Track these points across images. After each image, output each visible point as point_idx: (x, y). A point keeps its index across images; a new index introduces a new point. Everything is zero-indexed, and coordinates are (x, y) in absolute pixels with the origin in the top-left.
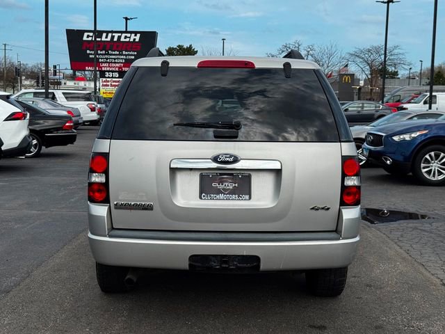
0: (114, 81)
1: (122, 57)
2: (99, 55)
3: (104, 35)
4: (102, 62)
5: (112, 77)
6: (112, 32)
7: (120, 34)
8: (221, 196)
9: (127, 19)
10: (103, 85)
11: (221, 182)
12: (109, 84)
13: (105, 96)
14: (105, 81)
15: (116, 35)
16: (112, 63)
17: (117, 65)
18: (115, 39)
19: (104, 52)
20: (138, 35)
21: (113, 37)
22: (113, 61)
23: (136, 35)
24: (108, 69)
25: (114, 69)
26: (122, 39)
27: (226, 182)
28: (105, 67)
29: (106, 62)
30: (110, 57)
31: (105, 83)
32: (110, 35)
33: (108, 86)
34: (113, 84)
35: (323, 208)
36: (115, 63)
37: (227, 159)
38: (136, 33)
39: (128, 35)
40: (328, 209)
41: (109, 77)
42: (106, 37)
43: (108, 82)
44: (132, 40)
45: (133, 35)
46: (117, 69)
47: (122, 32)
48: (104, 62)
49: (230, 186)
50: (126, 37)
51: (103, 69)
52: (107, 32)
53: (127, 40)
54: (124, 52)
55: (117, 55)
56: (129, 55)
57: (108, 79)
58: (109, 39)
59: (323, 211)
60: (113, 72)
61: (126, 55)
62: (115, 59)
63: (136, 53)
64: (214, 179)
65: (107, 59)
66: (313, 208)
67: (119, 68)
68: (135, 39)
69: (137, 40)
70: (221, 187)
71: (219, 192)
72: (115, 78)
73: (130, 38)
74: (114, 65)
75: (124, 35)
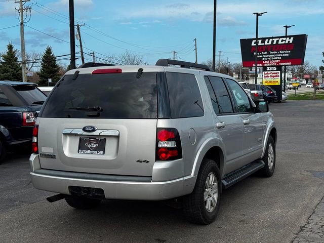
0: (273, 74)
1: (279, 55)
2: (262, 55)
3: (267, 40)
4: (264, 60)
5: (272, 71)
6: (272, 38)
7: (278, 39)
8: (89, 151)
9: (287, 27)
10: (265, 77)
11: (90, 143)
12: (269, 75)
13: (266, 84)
14: (266, 74)
15: (275, 40)
16: (272, 60)
17: (276, 61)
18: (275, 43)
19: (266, 53)
20: (292, 38)
21: (273, 41)
22: (273, 59)
23: (290, 39)
24: (269, 65)
25: (273, 64)
26: (280, 42)
27: (92, 143)
28: (267, 63)
29: (268, 60)
30: (271, 56)
31: (266, 75)
32: (271, 40)
33: (268, 77)
34: (272, 75)
35: (144, 161)
36: (274, 60)
37: (90, 129)
38: (290, 37)
39: (284, 39)
40: (148, 162)
41: (269, 71)
42: (268, 42)
43: (269, 74)
44: (287, 42)
45: (288, 38)
46: (275, 64)
47: (280, 37)
48: (266, 60)
49: (94, 145)
50: (282, 41)
51: (265, 65)
52: (269, 38)
53: (284, 42)
54: (281, 52)
55: (275, 54)
56: (285, 53)
57: (268, 72)
58: (270, 43)
59: (145, 163)
60: (272, 66)
61: (282, 54)
62: (274, 57)
63: (289, 52)
64: (86, 141)
65: (268, 57)
66: (138, 161)
67: (277, 63)
68: (289, 42)
69: (291, 42)
70: (90, 146)
71: (88, 149)
72: (274, 71)
73: (285, 41)
74: (273, 61)
75: (281, 39)
